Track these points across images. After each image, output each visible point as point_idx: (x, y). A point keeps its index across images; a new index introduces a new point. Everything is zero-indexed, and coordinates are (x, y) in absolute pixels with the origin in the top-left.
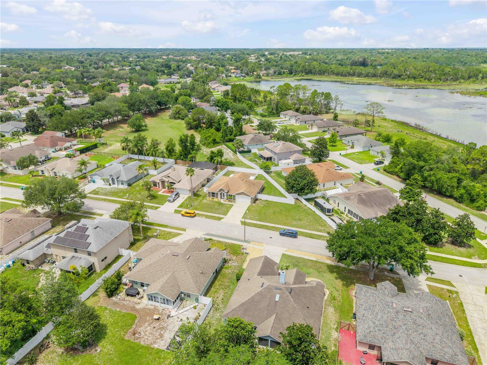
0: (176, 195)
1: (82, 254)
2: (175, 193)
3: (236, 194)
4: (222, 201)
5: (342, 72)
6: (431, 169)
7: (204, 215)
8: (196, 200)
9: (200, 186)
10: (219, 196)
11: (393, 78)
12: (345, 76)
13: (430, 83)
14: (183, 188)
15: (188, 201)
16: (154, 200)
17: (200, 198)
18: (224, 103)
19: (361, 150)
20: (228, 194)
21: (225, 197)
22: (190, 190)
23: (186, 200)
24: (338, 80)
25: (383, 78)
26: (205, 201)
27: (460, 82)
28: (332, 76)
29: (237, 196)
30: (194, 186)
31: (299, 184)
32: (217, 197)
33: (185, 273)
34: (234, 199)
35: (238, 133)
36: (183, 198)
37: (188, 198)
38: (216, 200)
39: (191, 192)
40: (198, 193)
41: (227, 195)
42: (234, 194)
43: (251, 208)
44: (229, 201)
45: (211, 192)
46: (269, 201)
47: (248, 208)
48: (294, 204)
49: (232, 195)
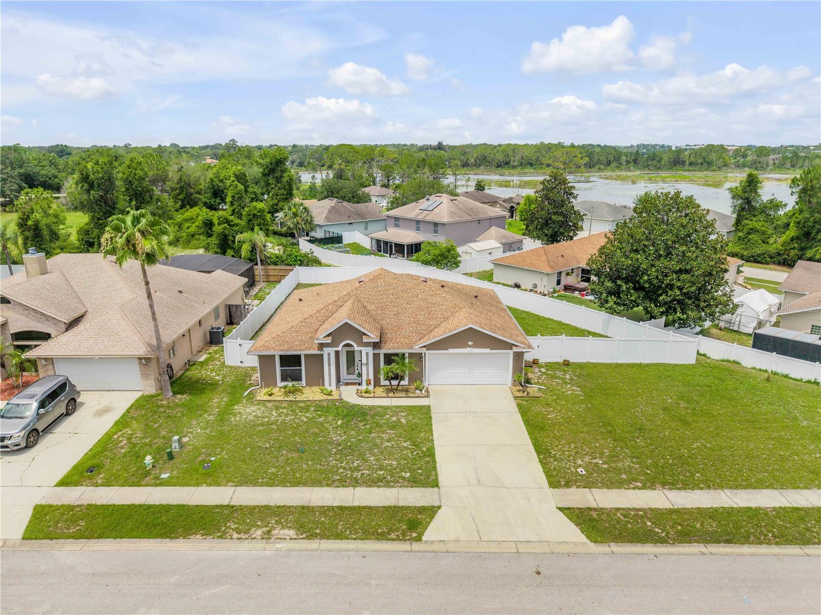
0: (53, 395)
2: (40, 390)
3: (429, 347)
4: (350, 395)
8: (193, 410)
9: (198, 338)
10: (329, 371)
11: (498, 167)
14: (97, 351)
15: (136, 429)
17: (217, 401)
20: (382, 352)
21: (368, 372)
22: (145, 361)
23: (122, 423)
25: (482, 167)
26: (247, 412)
27: (599, 169)
29: (432, 359)
30: (169, 336)
32: (317, 379)
34: (417, 377)
36: (106, 410)
37: (136, 406)
38: (311, 394)
39: (153, 370)
40: (194, 373)
41: (376, 356)
42: (416, 349)
43: (536, 408)
44: (391, 390)
45: (277, 353)
46: (582, 366)
47: (523, 411)
48: (693, 361)
49: (407, 351)
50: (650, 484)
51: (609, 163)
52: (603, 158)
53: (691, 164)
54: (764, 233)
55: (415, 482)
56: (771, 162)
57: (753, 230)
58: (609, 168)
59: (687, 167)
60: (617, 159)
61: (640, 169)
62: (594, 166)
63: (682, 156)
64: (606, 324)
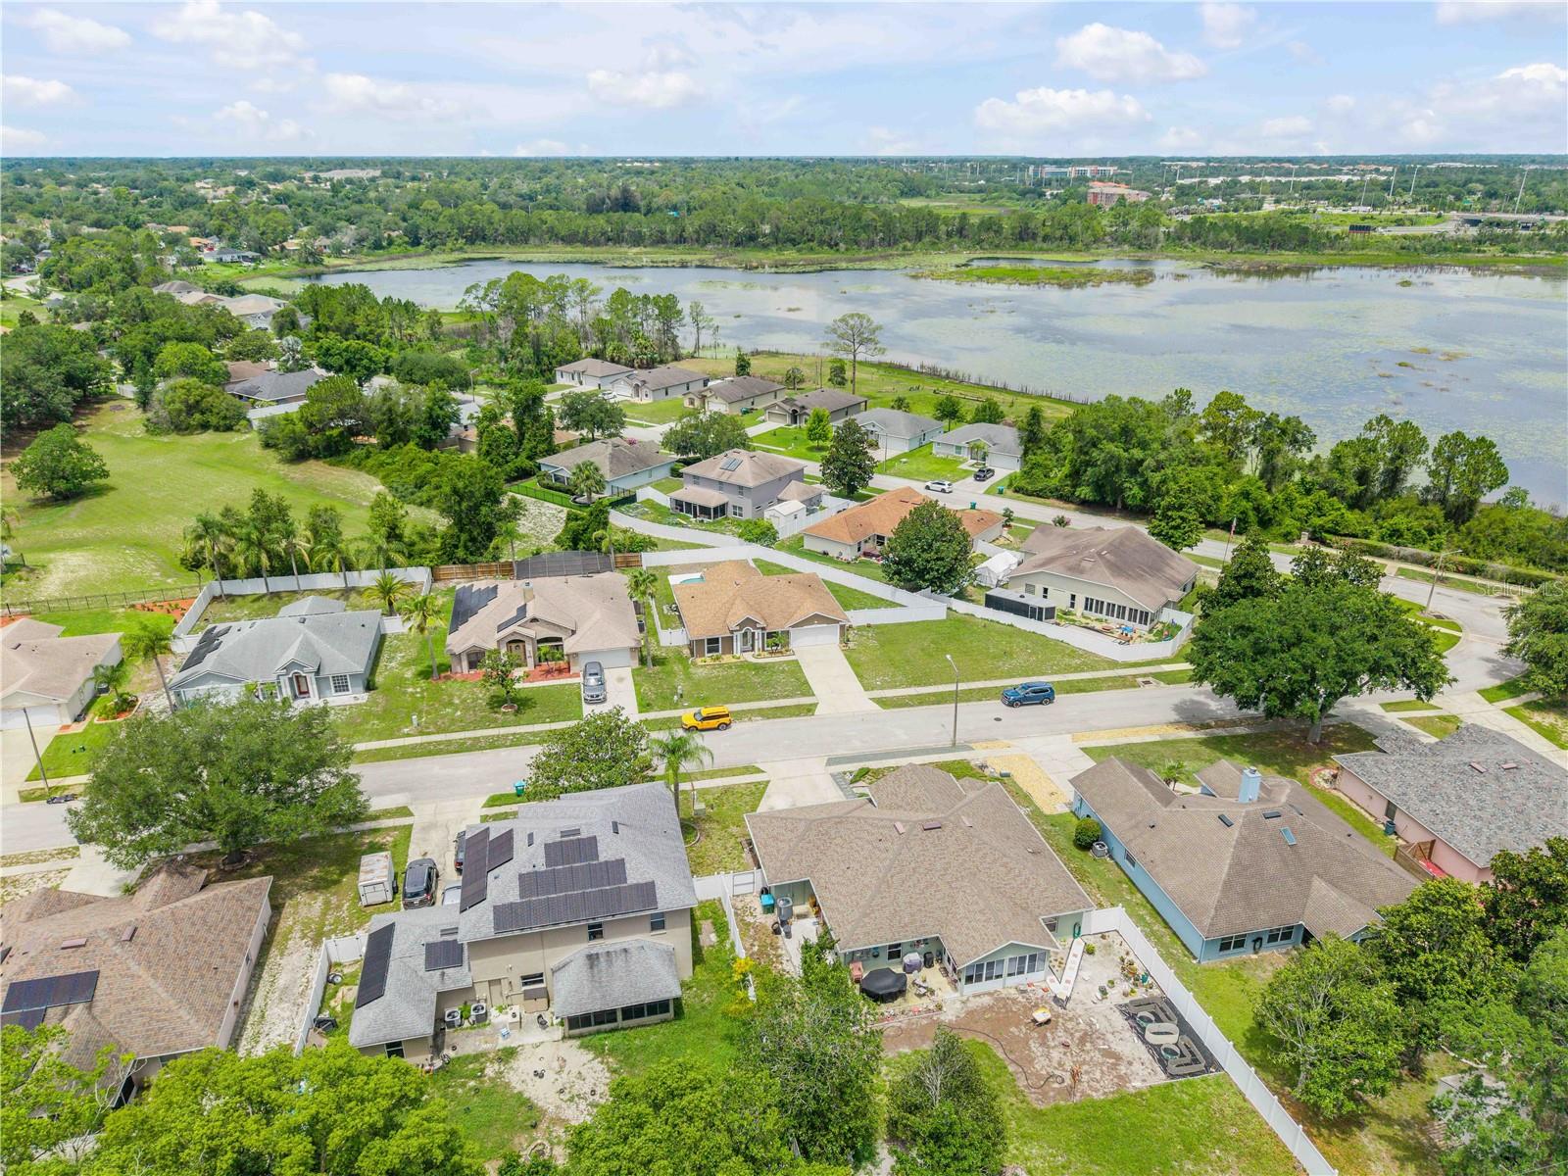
1: (624, 934)
2: (593, 670)
3: (792, 627)
4: (749, 657)
5: (586, 234)
6: (1159, 467)
7: (751, 712)
8: (669, 674)
10: (736, 645)
11: (737, 245)
12: (596, 243)
13: (838, 256)
14: (605, 646)
16: (529, 714)
17: (677, 667)
18: (355, 353)
19: (904, 448)
20: (767, 632)
21: (759, 644)
23: (638, 684)
24: (578, 256)
25: (710, 247)
26: (696, 672)
28: (553, 246)
29: (794, 633)
31: (942, 559)
32: (729, 649)
33: (1005, 865)
34: (786, 644)
35: (543, 447)
37: (635, 674)
38: (727, 659)
41: (763, 635)
42: (786, 629)
43: (854, 655)
44: (772, 653)
45: (705, 638)
46: (877, 627)
47: (848, 658)
48: (944, 617)
49: (779, 630)
50: (909, 685)
51: (919, 236)
52: (908, 227)
53: (1045, 238)
54: (1046, 467)
55: (803, 695)
56: (1161, 237)
57: (1036, 465)
58: (919, 245)
59: (1039, 244)
60: (932, 229)
61: (968, 248)
62: (896, 242)
63: (1032, 225)
64: (894, 594)
